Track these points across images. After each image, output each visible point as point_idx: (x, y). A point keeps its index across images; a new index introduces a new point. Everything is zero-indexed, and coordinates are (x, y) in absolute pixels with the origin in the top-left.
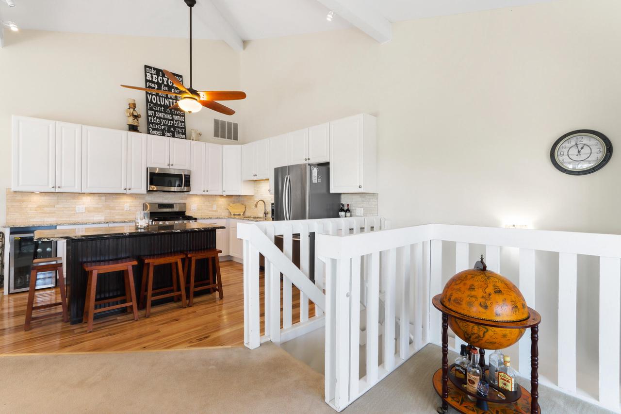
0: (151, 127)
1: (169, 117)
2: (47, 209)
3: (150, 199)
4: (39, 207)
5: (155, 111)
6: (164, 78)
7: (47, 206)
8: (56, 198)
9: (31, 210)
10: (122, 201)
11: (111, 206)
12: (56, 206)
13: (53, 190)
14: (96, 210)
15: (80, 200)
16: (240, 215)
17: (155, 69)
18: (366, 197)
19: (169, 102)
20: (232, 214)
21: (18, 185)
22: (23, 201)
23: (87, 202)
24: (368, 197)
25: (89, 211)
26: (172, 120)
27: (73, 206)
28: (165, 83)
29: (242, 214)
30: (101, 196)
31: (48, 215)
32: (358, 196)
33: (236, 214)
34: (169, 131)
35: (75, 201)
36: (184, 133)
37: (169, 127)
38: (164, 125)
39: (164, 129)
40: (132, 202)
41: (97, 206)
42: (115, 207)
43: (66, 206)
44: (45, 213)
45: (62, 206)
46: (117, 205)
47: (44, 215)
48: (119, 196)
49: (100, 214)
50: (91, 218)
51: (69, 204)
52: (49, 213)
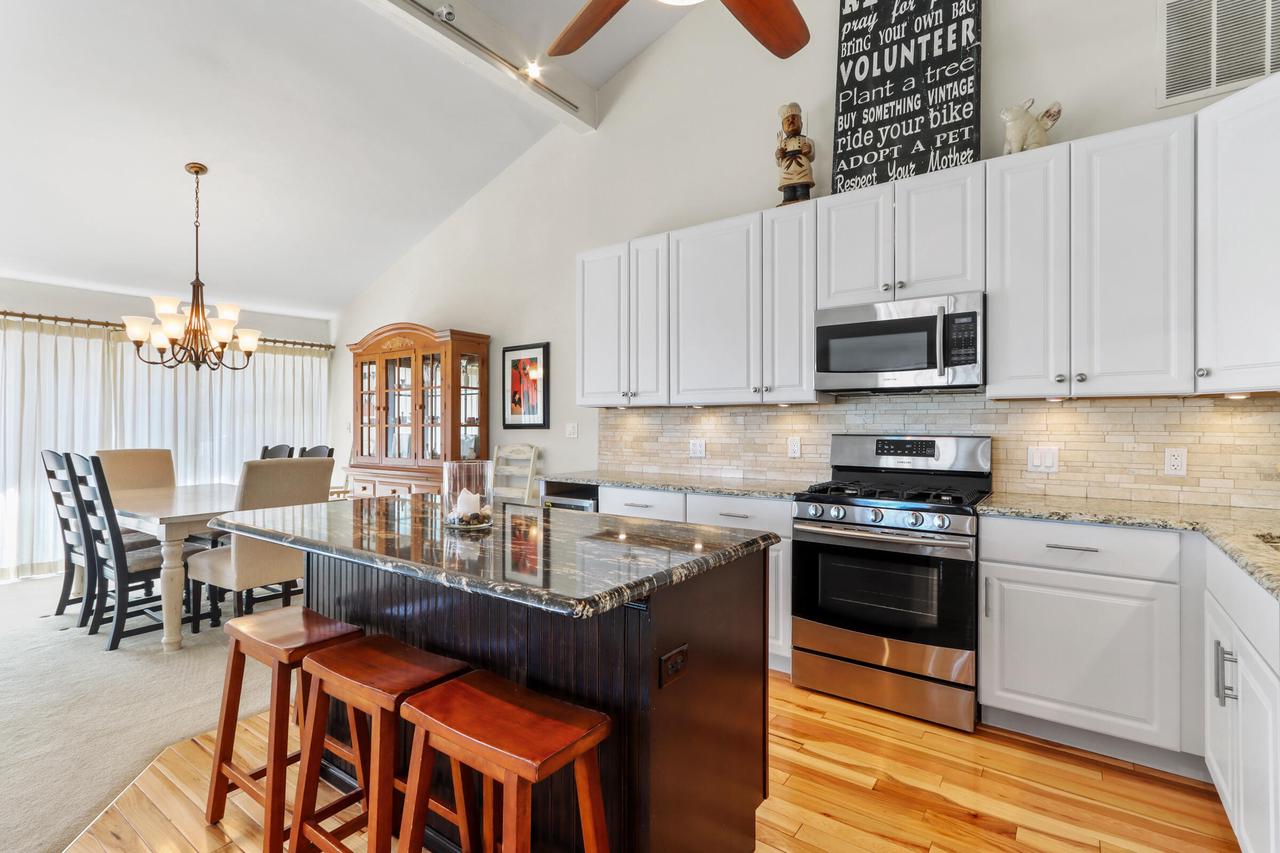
2: (647, 446)
4: (637, 440)
5: (861, 108)
7: (647, 439)
9: (626, 447)
11: (757, 441)
12: (659, 439)
14: (725, 453)
15: (698, 426)
19: (917, 47)
23: (709, 429)
25: (713, 454)
27: (685, 440)
31: (647, 459)
34: (903, 160)
35: (689, 427)
38: (888, 143)
39: (889, 156)
40: (808, 431)
41: (728, 441)
42: (766, 445)
43: (676, 440)
44: (643, 454)
45: (668, 440)
46: (769, 441)
47: (643, 459)
48: (775, 414)
49: (734, 462)
50: (717, 474)
51: (679, 434)
52: (649, 455)
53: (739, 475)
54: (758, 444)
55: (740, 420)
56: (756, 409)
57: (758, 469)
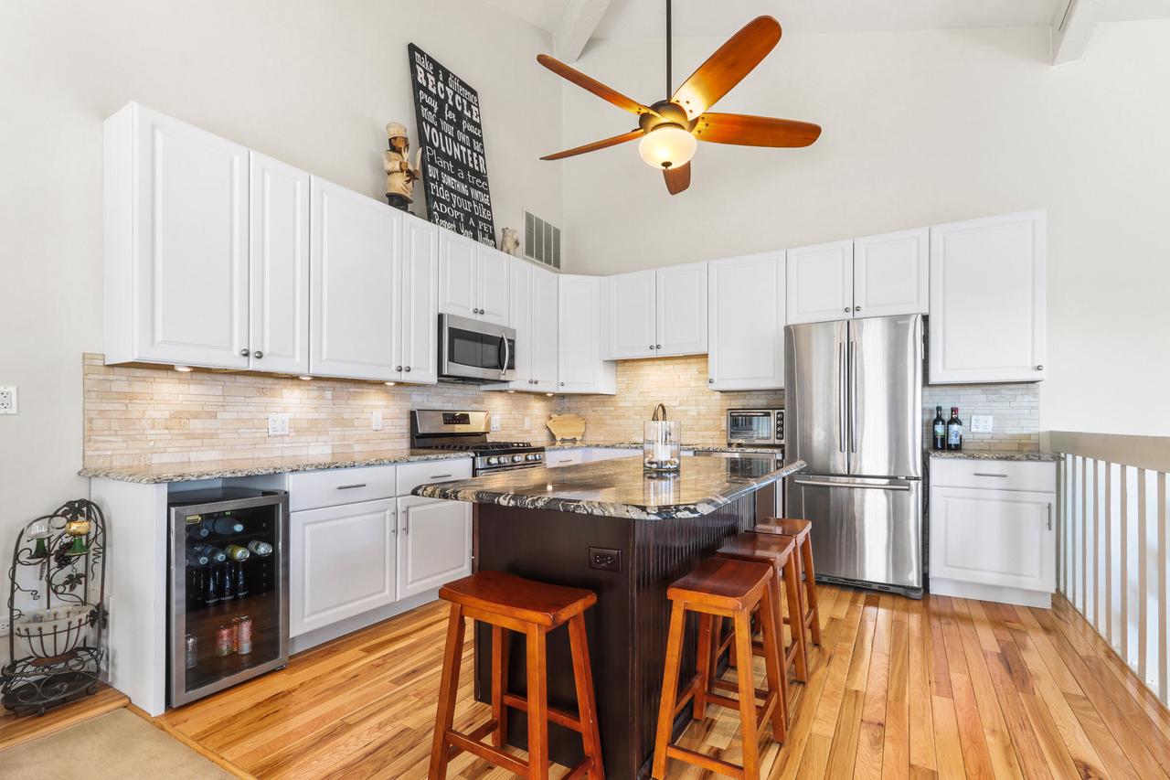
0: (436, 210)
1: (463, 189)
2: (196, 425)
3: (420, 400)
4: (178, 416)
5: (441, 169)
6: (447, 88)
7: (196, 416)
8: (218, 390)
9: (153, 427)
10: (365, 403)
11: (346, 416)
12: (219, 415)
13: (242, 364)
14: (313, 428)
15: (278, 400)
16: (574, 440)
17: (430, 60)
18: (1003, 391)
19: (461, 151)
20: (558, 438)
21: (153, 343)
22: (130, 397)
23: (292, 403)
24: (1010, 392)
25: (298, 432)
26: (469, 198)
27: (261, 416)
28: (450, 102)
29: (579, 438)
30: (323, 389)
31: (198, 442)
32: (978, 390)
33: (565, 438)
34: (468, 227)
35: (266, 400)
36: (492, 237)
37: (468, 215)
38: (457, 209)
39: (459, 216)
40: (387, 407)
41: (316, 416)
42: (353, 419)
43: (245, 416)
44: (190, 436)
45: (235, 416)
46: (357, 415)
47: (189, 443)
48: (360, 390)
49: (322, 438)
50: (303, 452)
51: (252, 409)
52: (202, 436)
53: (328, 450)
54: (346, 419)
55: (328, 394)
56: (343, 385)
57: (346, 443)
